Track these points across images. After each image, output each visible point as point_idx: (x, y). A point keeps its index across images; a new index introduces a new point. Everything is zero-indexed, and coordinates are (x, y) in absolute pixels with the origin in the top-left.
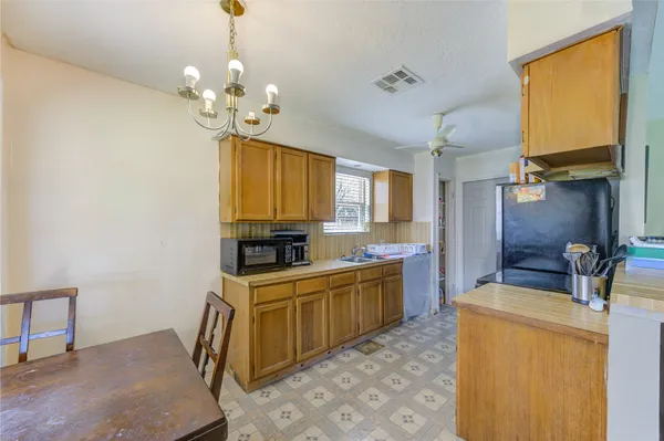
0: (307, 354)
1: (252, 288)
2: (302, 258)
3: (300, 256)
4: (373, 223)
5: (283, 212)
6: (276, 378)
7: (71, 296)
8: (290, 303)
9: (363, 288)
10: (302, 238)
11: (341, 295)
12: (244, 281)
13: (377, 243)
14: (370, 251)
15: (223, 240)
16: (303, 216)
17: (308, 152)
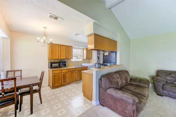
0: (64, 83)
1: (53, 71)
2: (66, 66)
3: (65, 65)
4: (83, 59)
5: (60, 57)
6: (58, 87)
7: (21, 71)
8: (60, 74)
9: (77, 72)
10: (65, 62)
11: (72, 73)
12: (51, 70)
13: (84, 63)
14: (82, 65)
15: (49, 62)
16: (65, 58)
17: (66, 46)
